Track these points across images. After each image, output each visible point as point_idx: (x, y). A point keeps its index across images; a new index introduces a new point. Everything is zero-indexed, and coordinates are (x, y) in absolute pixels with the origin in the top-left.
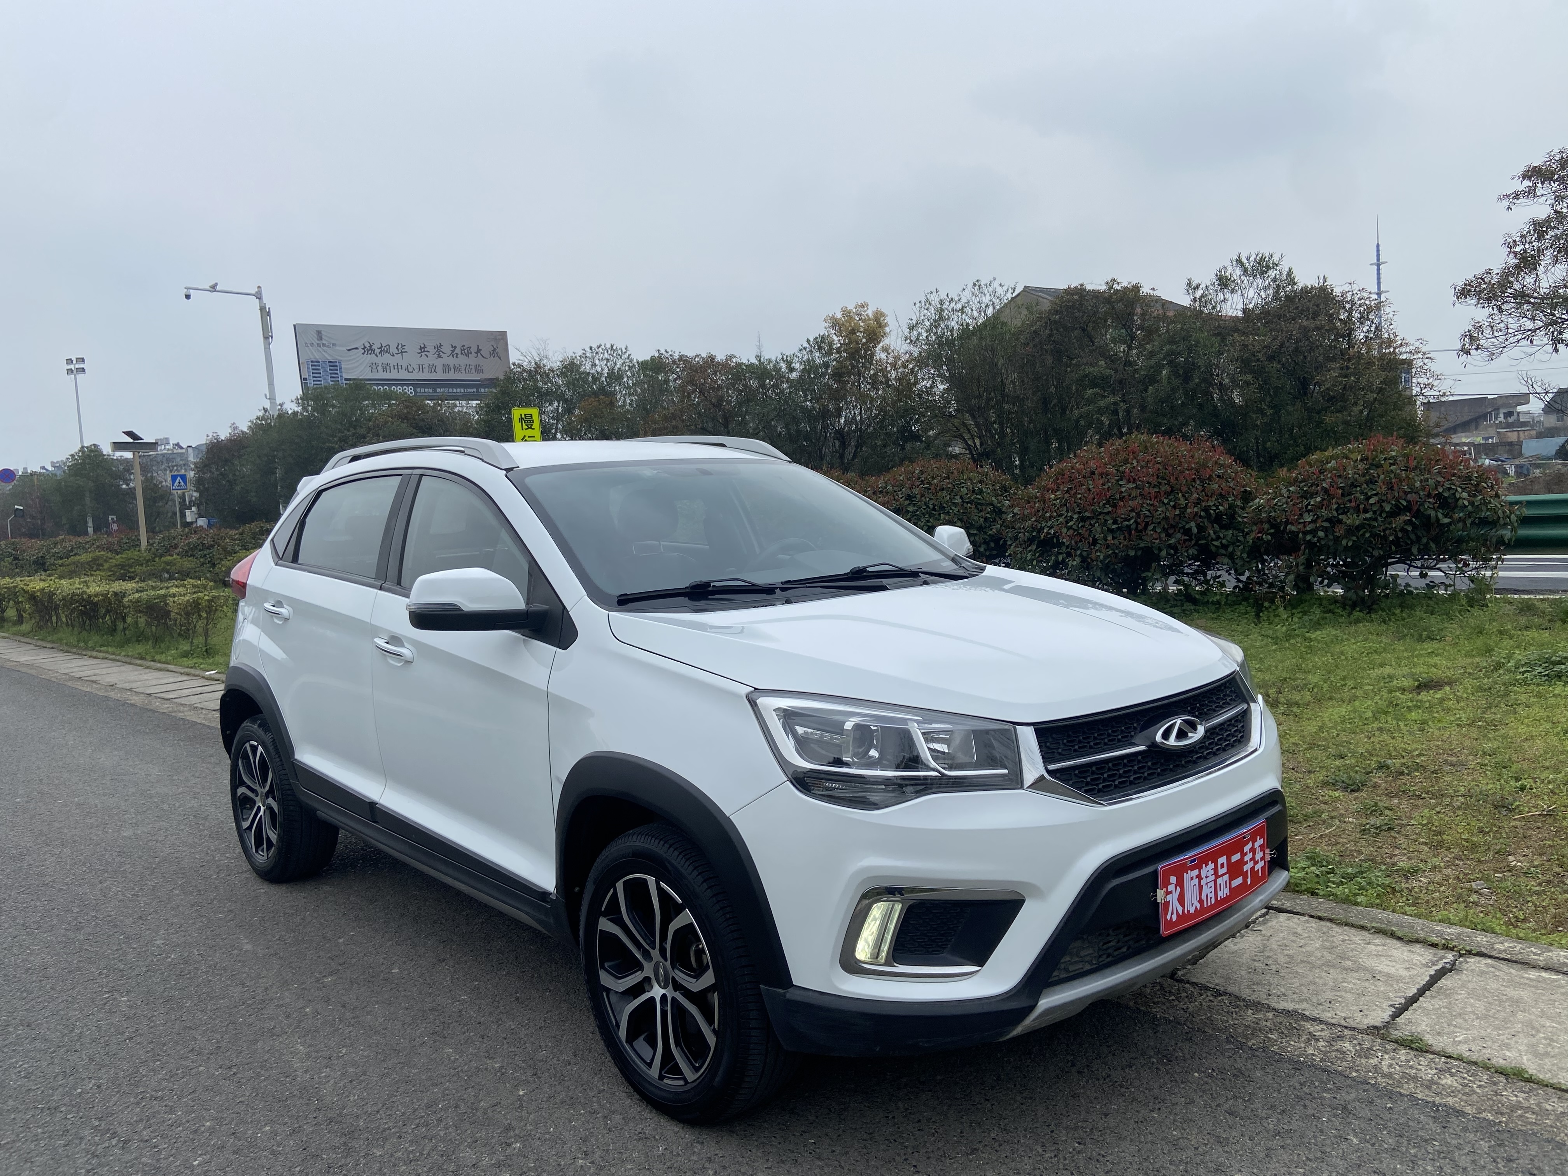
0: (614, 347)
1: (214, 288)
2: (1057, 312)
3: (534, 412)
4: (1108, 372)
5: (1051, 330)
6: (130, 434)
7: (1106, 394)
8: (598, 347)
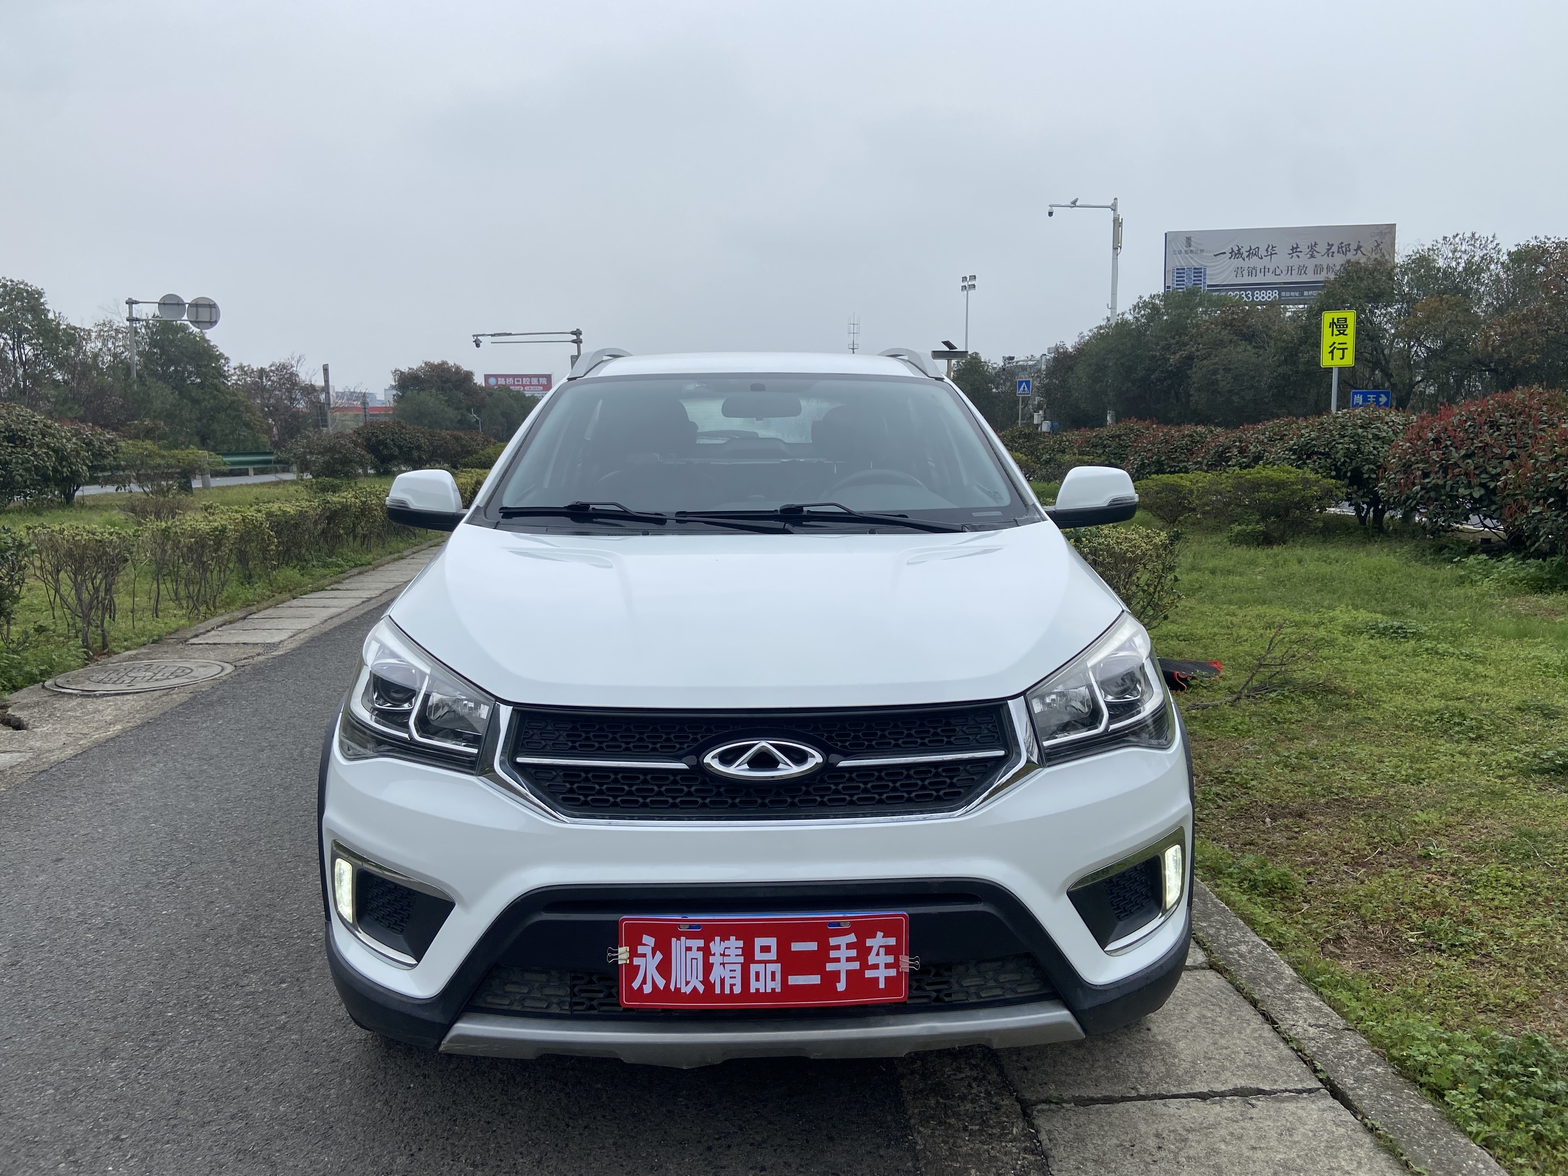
0: (1477, 236)
1: (1074, 202)
3: (1350, 316)
6: (947, 343)
8: (1454, 237)
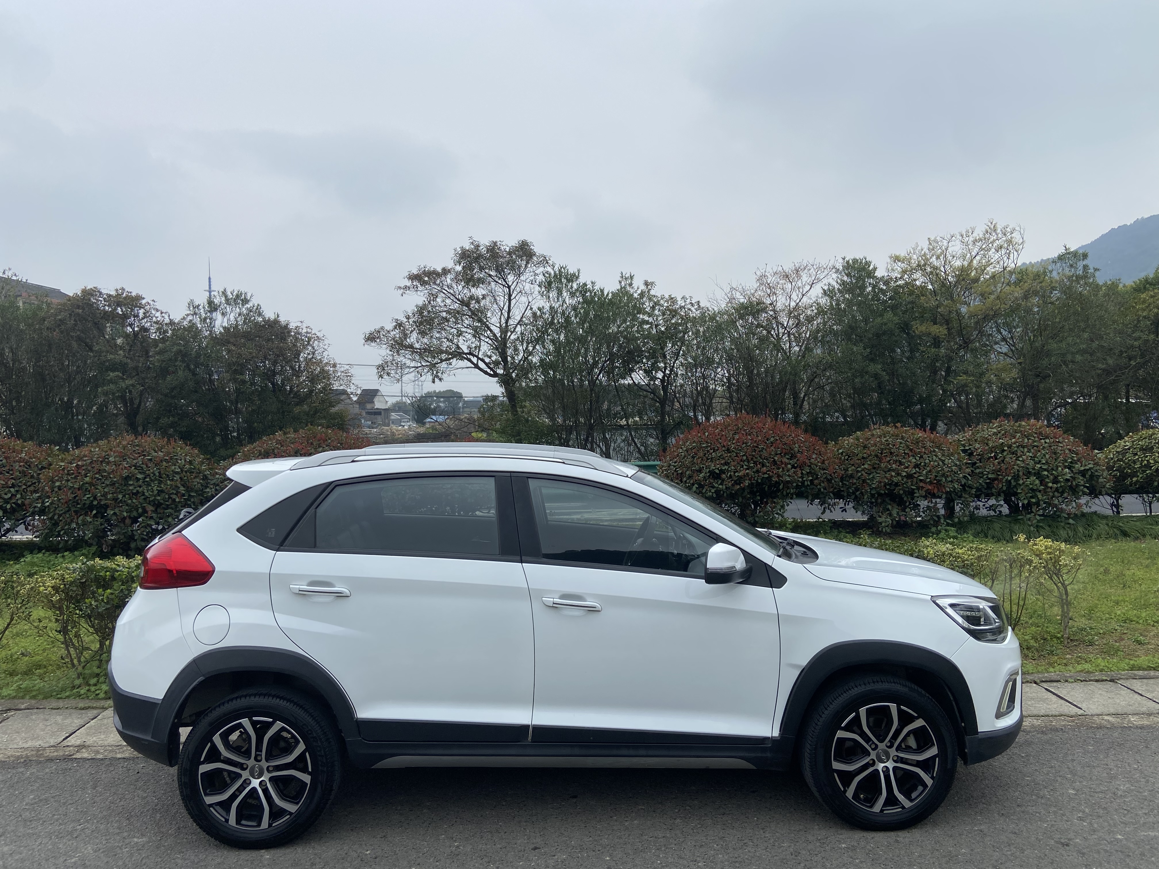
2: (78, 307)
4: (125, 360)
5: (75, 320)
7: (125, 377)
